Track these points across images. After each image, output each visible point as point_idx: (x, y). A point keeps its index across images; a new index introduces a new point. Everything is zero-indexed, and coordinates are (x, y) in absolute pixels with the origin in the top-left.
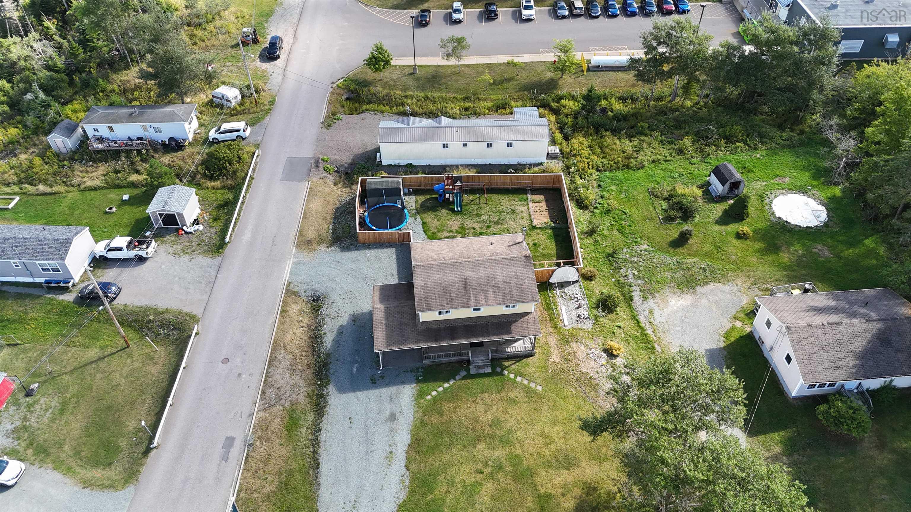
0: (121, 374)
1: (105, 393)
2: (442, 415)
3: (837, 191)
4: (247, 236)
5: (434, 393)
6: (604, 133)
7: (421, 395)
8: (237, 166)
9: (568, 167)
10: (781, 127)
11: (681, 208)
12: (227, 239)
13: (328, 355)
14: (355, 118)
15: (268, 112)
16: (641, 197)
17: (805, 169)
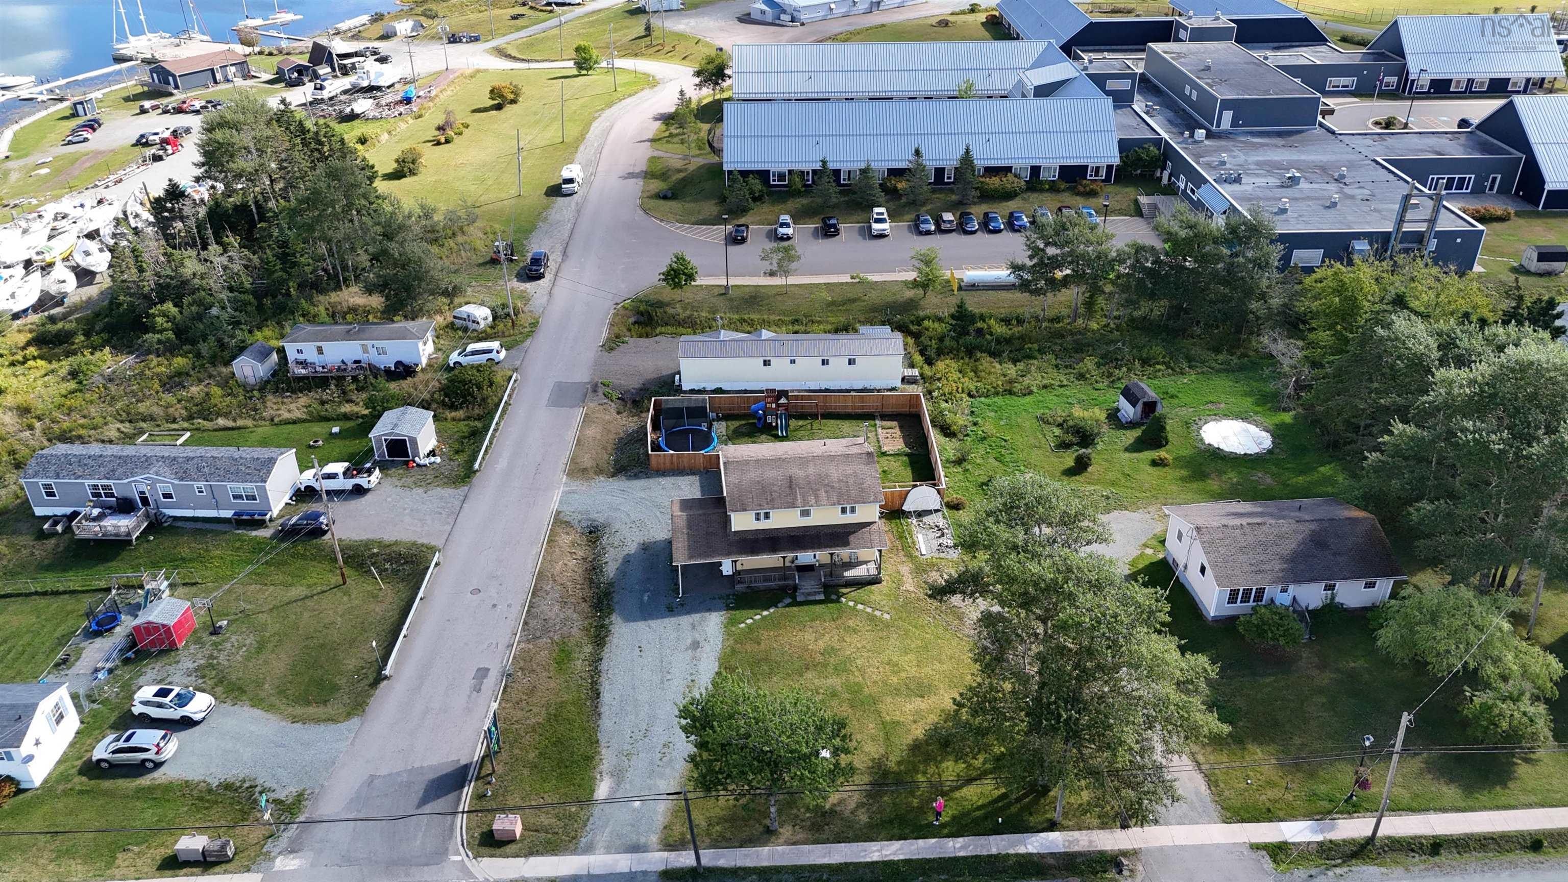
0: (336, 612)
1: (316, 631)
2: (759, 644)
3: (1287, 418)
4: (502, 464)
5: (749, 621)
6: (979, 355)
7: (732, 622)
8: (487, 391)
9: (930, 393)
10: (1217, 350)
11: (1078, 432)
12: (476, 466)
13: (611, 584)
14: (644, 342)
15: (531, 334)
16: (1027, 424)
17: (1246, 394)
